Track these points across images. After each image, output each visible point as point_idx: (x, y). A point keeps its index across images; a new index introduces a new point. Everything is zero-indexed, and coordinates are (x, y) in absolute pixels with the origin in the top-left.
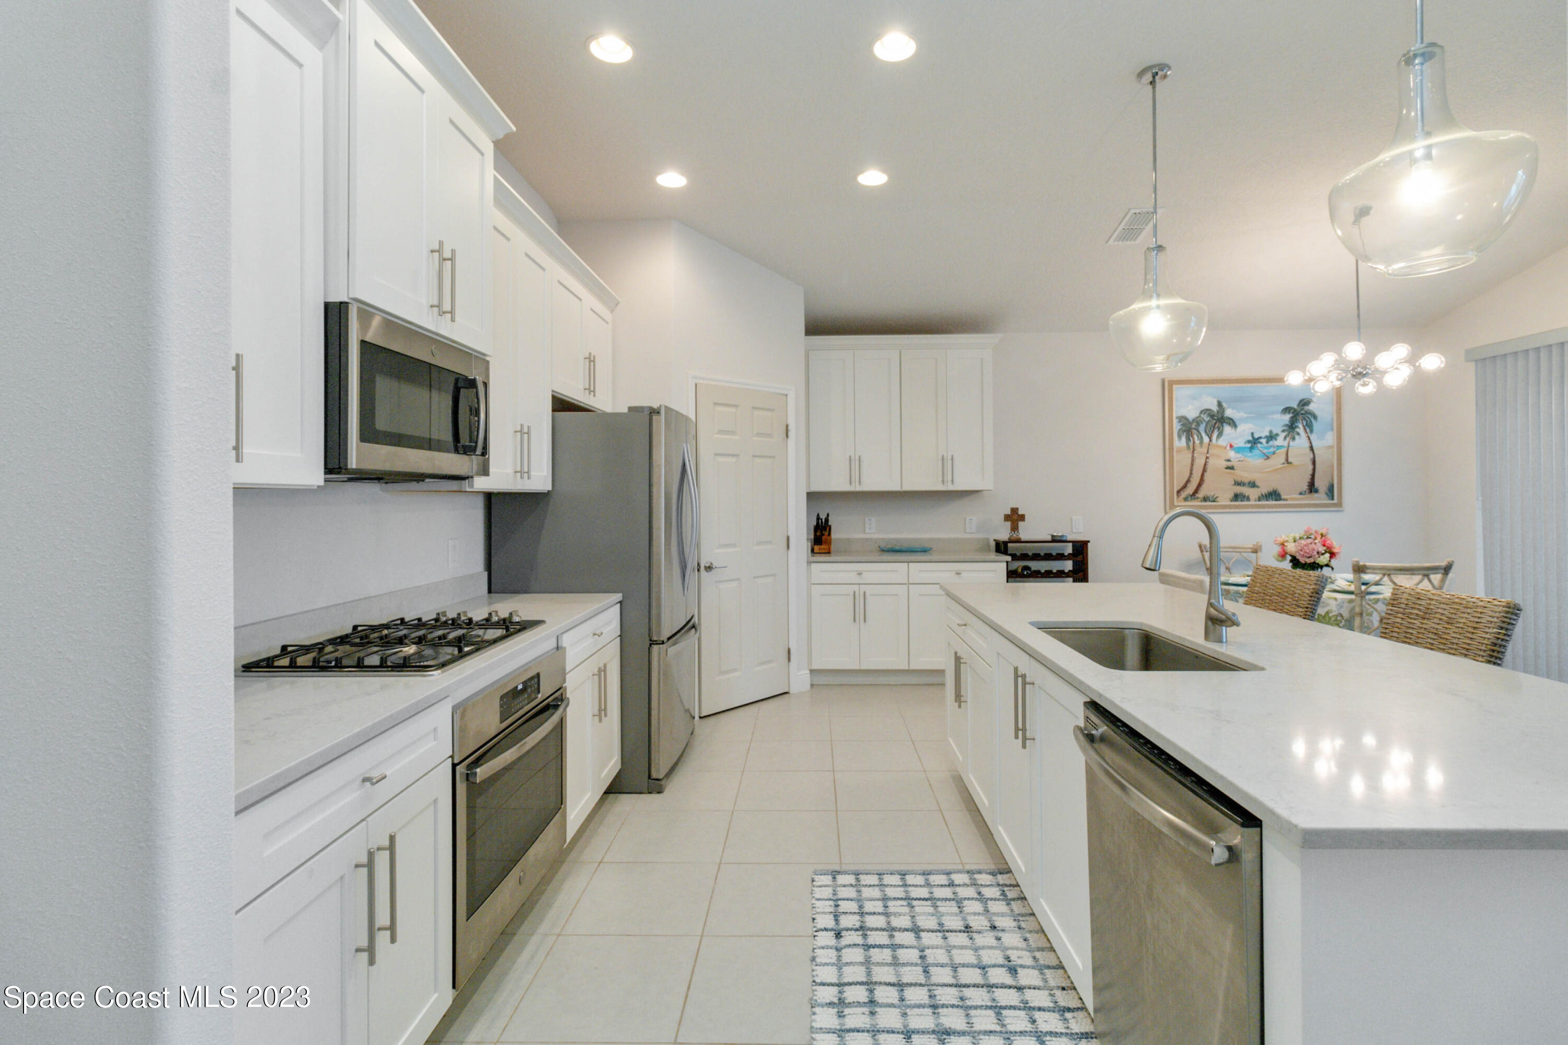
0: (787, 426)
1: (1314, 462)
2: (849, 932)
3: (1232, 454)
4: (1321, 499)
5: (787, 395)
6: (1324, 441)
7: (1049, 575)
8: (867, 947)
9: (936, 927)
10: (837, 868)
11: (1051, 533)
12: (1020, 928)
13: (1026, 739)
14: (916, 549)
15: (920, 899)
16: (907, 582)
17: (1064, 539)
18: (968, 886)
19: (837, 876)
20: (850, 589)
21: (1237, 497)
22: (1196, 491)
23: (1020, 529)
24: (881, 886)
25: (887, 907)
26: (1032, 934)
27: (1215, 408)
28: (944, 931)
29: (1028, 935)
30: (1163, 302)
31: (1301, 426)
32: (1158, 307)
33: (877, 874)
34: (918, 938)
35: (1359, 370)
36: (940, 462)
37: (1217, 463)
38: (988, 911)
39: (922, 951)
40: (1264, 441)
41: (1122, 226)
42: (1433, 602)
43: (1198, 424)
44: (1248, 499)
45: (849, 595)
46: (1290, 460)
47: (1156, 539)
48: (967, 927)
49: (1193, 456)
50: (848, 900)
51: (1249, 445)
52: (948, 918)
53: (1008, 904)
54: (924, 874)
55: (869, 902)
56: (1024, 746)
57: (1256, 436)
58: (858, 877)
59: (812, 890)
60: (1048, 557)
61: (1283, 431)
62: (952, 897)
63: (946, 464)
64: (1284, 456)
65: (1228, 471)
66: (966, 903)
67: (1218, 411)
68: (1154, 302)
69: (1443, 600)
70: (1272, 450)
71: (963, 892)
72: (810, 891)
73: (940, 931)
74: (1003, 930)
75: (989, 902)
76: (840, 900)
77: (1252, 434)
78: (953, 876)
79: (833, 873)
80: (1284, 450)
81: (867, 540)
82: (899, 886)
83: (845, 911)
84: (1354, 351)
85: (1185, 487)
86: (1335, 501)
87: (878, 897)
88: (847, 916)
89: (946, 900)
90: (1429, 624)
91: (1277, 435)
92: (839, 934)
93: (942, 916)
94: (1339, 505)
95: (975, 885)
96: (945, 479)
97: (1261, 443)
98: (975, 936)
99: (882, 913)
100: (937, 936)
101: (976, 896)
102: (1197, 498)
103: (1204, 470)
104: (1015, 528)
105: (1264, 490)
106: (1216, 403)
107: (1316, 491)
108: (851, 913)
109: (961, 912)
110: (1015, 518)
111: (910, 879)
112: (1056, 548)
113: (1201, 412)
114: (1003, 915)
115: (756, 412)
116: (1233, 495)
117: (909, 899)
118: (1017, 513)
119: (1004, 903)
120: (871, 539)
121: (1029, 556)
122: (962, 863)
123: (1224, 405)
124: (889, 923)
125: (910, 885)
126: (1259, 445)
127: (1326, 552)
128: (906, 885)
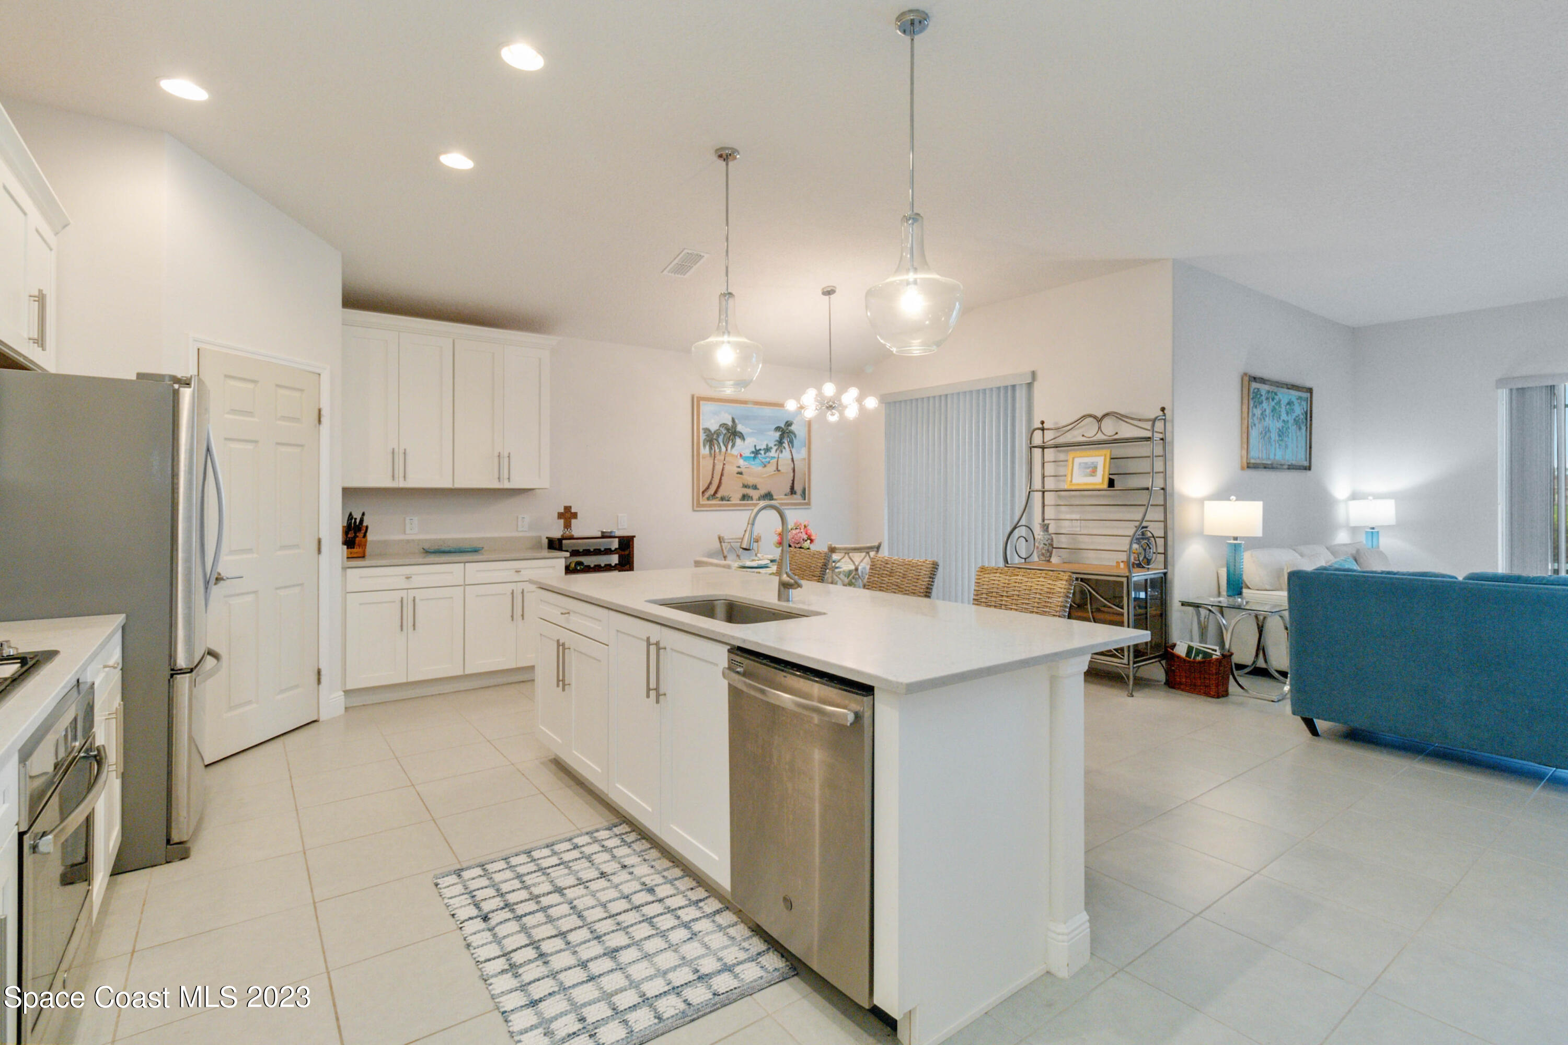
0: (320, 411)
1: (794, 471)
2: (496, 913)
3: (741, 462)
4: (797, 499)
5: (319, 374)
6: (800, 454)
7: (598, 569)
8: (519, 918)
9: (576, 882)
10: (459, 867)
11: (601, 530)
12: (645, 860)
13: (659, 695)
14: (467, 550)
15: (552, 866)
16: (462, 583)
17: (613, 534)
18: (591, 843)
19: (462, 873)
20: (397, 595)
21: (744, 497)
22: (716, 492)
23: (572, 525)
24: (511, 867)
25: (524, 882)
26: (657, 861)
27: (730, 423)
28: (583, 883)
29: (653, 863)
30: (733, 339)
31: (786, 442)
32: (729, 342)
33: (503, 859)
34: (563, 895)
35: (831, 403)
36: (496, 460)
37: (731, 469)
38: (615, 857)
39: (571, 903)
40: (762, 452)
41: (676, 261)
42: (895, 565)
43: (718, 436)
44: (751, 498)
45: (394, 602)
46: (779, 468)
47: (749, 525)
48: (602, 874)
49: (714, 463)
50: (482, 888)
51: (753, 455)
52: (584, 872)
53: (630, 847)
54: (548, 846)
55: (504, 884)
56: (658, 702)
57: (758, 448)
58: (484, 867)
59: (440, 893)
60: (598, 552)
61: (775, 445)
62: (580, 856)
63: (502, 460)
64: (775, 465)
65: (739, 475)
66: (594, 857)
67: (732, 426)
68: (726, 338)
69: (900, 563)
70: (768, 460)
71: (588, 850)
72: (438, 894)
73: (580, 884)
74: (633, 866)
75: (613, 850)
76: (474, 891)
77: (755, 446)
78: (575, 841)
79: (456, 872)
80: (776, 460)
81: (408, 541)
82: (528, 863)
83: (484, 898)
84: (829, 389)
85: (708, 488)
86: (806, 501)
87: (511, 877)
88: (487, 901)
89: (576, 859)
90: (893, 580)
91: (771, 448)
92: (486, 917)
93: (578, 872)
94: (809, 504)
95: (597, 841)
96: (501, 477)
97: (761, 454)
98: (611, 877)
99: (521, 888)
100: (579, 889)
101: (601, 849)
102: (717, 498)
103: (722, 475)
104: (568, 526)
105: (763, 491)
106: (731, 419)
107: (795, 493)
108: (490, 898)
109: (593, 864)
110: (568, 515)
111: (536, 854)
112: (603, 544)
113: (720, 426)
114: (628, 856)
115: (281, 391)
116: (741, 495)
117: (542, 869)
118: (570, 512)
119: (626, 847)
120: (413, 540)
121: (580, 552)
122: (578, 829)
123: (737, 421)
124: (531, 893)
125: (538, 859)
126: (759, 456)
127: (808, 539)
128: (535, 860)
